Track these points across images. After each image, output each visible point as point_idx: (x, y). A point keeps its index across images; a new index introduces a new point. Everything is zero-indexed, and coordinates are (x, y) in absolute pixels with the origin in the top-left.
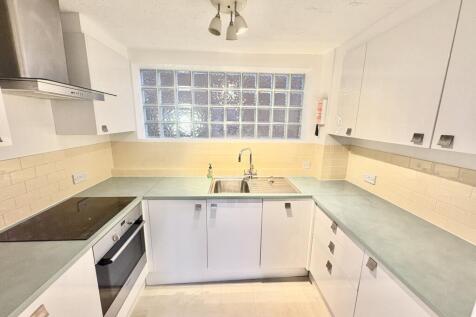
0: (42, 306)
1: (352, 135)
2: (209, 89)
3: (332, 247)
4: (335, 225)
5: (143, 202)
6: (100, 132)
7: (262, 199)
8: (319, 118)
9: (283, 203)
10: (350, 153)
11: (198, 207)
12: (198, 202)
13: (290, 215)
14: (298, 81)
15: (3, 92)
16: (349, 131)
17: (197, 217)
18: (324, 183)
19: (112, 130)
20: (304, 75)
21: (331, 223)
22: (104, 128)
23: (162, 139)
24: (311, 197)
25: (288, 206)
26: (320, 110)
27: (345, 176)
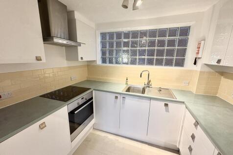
0: (44, 123)
1: (221, 64)
2: (130, 39)
3: (193, 137)
4: (197, 124)
5: (93, 91)
6: (80, 60)
7: (150, 99)
8: (198, 53)
9: (163, 103)
10: (222, 77)
11: (116, 97)
12: (117, 95)
13: (167, 111)
14: (185, 31)
15: (44, 43)
16: (219, 61)
17: (115, 102)
18: (197, 96)
19: (85, 59)
20: (190, 27)
21: (194, 121)
22: (82, 58)
23: (108, 65)
24: (183, 102)
25: (166, 105)
26: (199, 48)
27: (217, 93)
